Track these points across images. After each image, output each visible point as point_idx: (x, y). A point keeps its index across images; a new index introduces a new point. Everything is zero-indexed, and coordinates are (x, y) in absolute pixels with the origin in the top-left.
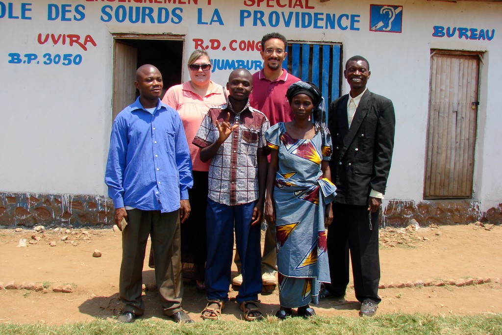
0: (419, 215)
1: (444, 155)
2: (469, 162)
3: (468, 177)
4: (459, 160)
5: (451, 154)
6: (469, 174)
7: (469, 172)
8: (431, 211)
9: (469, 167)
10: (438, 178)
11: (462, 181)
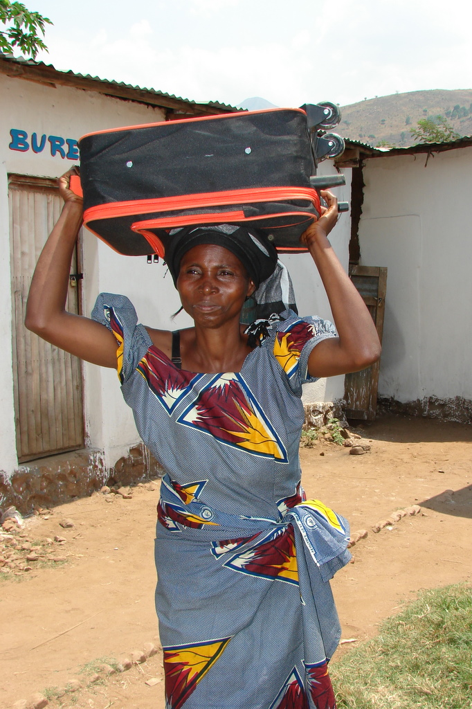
0: (15, 497)
1: (36, 377)
2: (75, 384)
3: (76, 411)
4: (60, 382)
5: (47, 372)
6: (76, 405)
7: (76, 402)
8: (33, 484)
9: (76, 392)
10: (33, 421)
11: (68, 419)
